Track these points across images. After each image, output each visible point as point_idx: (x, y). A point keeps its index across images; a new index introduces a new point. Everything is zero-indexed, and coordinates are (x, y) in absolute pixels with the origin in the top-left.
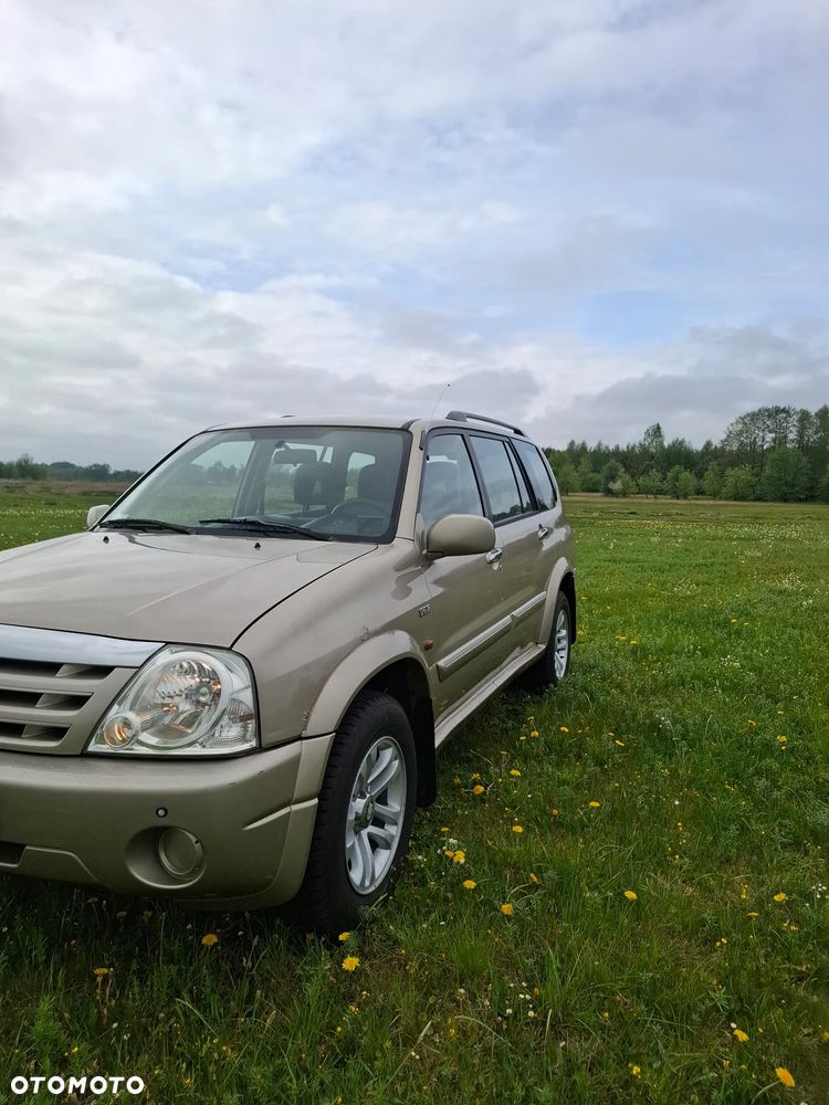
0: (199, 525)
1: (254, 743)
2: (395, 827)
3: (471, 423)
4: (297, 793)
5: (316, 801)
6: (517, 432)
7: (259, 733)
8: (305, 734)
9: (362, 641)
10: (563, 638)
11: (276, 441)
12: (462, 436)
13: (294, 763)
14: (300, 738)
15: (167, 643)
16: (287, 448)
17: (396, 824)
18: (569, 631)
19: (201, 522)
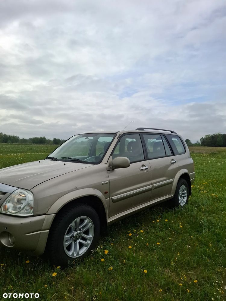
0: (61, 159)
1: (32, 214)
2: (90, 241)
3: (145, 131)
4: (43, 228)
5: (49, 230)
6: (172, 132)
7: (34, 212)
8: (47, 213)
9: (74, 190)
10: (185, 193)
11: (86, 138)
12: (139, 134)
13: (43, 220)
14: (46, 214)
15: (19, 188)
16: (89, 139)
17: (90, 240)
18: (188, 191)
19: (62, 158)
